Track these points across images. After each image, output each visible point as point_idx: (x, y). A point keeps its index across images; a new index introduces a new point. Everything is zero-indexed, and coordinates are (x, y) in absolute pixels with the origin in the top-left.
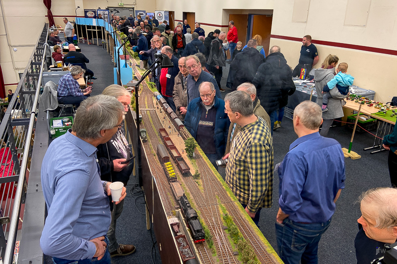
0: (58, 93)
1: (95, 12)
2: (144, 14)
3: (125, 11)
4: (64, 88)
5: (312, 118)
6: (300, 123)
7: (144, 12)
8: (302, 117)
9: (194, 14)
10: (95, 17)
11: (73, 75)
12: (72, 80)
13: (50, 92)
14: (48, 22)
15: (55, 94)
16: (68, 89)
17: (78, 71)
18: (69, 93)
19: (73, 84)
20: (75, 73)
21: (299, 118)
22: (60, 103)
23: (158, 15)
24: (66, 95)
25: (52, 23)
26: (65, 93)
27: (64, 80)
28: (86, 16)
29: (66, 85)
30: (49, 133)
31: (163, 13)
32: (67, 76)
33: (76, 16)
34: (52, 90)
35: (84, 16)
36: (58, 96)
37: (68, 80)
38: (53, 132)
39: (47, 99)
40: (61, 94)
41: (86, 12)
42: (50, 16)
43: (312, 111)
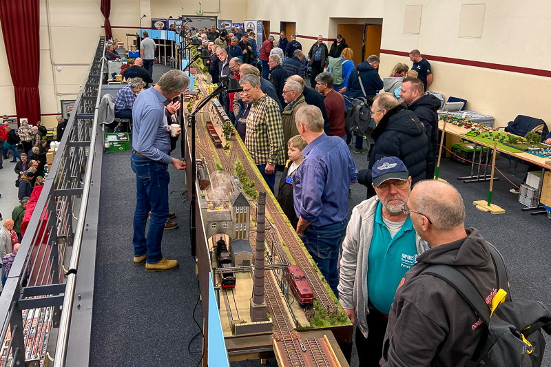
0: (115, 106)
1: (164, 22)
2: (230, 25)
3: (204, 20)
4: (122, 100)
5: (315, 121)
6: (306, 129)
7: (230, 21)
8: (306, 123)
9: (295, 23)
10: (165, 29)
11: (132, 87)
12: (130, 93)
13: (108, 105)
14: (104, 34)
15: (112, 106)
16: (126, 102)
17: (138, 84)
18: (126, 106)
19: (132, 97)
20: (134, 85)
21: (303, 125)
22: (116, 117)
23: (249, 26)
24: (124, 108)
25: (109, 35)
26: (122, 106)
27: (122, 91)
28: (153, 28)
29: (124, 98)
30: (104, 146)
31: (255, 23)
32: (126, 88)
33: (140, 28)
34: (110, 102)
35: (150, 27)
36: (116, 109)
37: (126, 92)
38: (107, 145)
39: (103, 112)
40: (118, 107)
41: (153, 22)
42: (108, 28)
43: (313, 114)
